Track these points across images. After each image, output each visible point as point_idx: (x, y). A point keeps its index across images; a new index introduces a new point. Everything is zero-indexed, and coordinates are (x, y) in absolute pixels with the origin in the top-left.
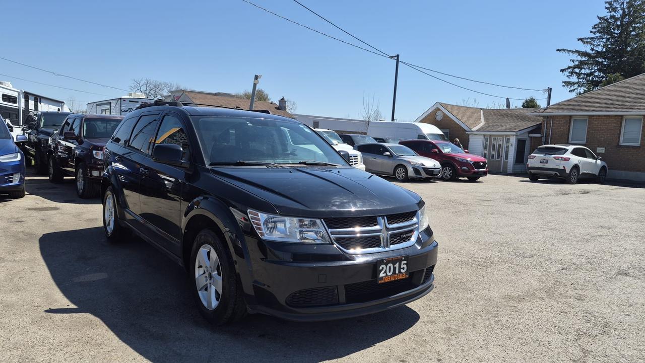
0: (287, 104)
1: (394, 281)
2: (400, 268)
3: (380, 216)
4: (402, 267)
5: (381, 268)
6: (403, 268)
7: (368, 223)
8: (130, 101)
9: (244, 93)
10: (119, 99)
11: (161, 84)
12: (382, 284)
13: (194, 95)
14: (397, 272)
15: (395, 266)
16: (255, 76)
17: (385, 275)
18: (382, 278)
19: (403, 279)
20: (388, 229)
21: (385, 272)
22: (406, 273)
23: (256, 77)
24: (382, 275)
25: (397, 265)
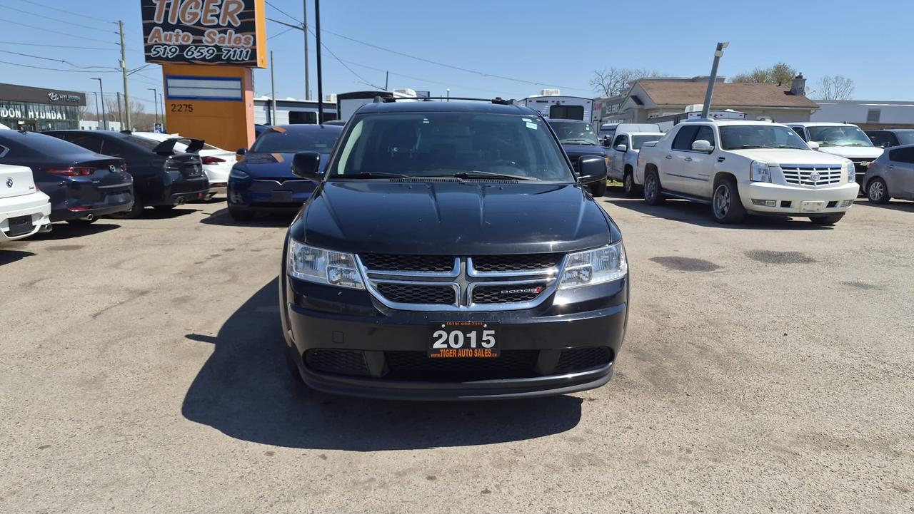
0: (807, 84)
1: (465, 358)
2: (479, 340)
3: (458, 256)
4: (485, 338)
5: (435, 335)
6: (488, 342)
7: (434, 265)
8: (538, 101)
9: (753, 73)
10: (523, 100)
11: (631, 73)
12: (437, 358)
13: (650, 85)
14: (473, 345)
15: (468, 335)
16: (719, 43)
17: (445, 346)
18: (438, 350)
19: (482, 358)
20: (471, 279)
21: (447, 342)
22: (493, 349)
23: (720, 47)
24: (437, 345)
25: (473, 335)
